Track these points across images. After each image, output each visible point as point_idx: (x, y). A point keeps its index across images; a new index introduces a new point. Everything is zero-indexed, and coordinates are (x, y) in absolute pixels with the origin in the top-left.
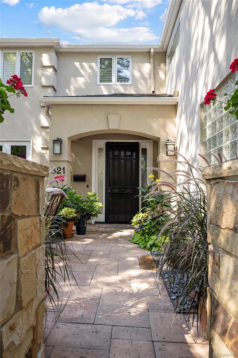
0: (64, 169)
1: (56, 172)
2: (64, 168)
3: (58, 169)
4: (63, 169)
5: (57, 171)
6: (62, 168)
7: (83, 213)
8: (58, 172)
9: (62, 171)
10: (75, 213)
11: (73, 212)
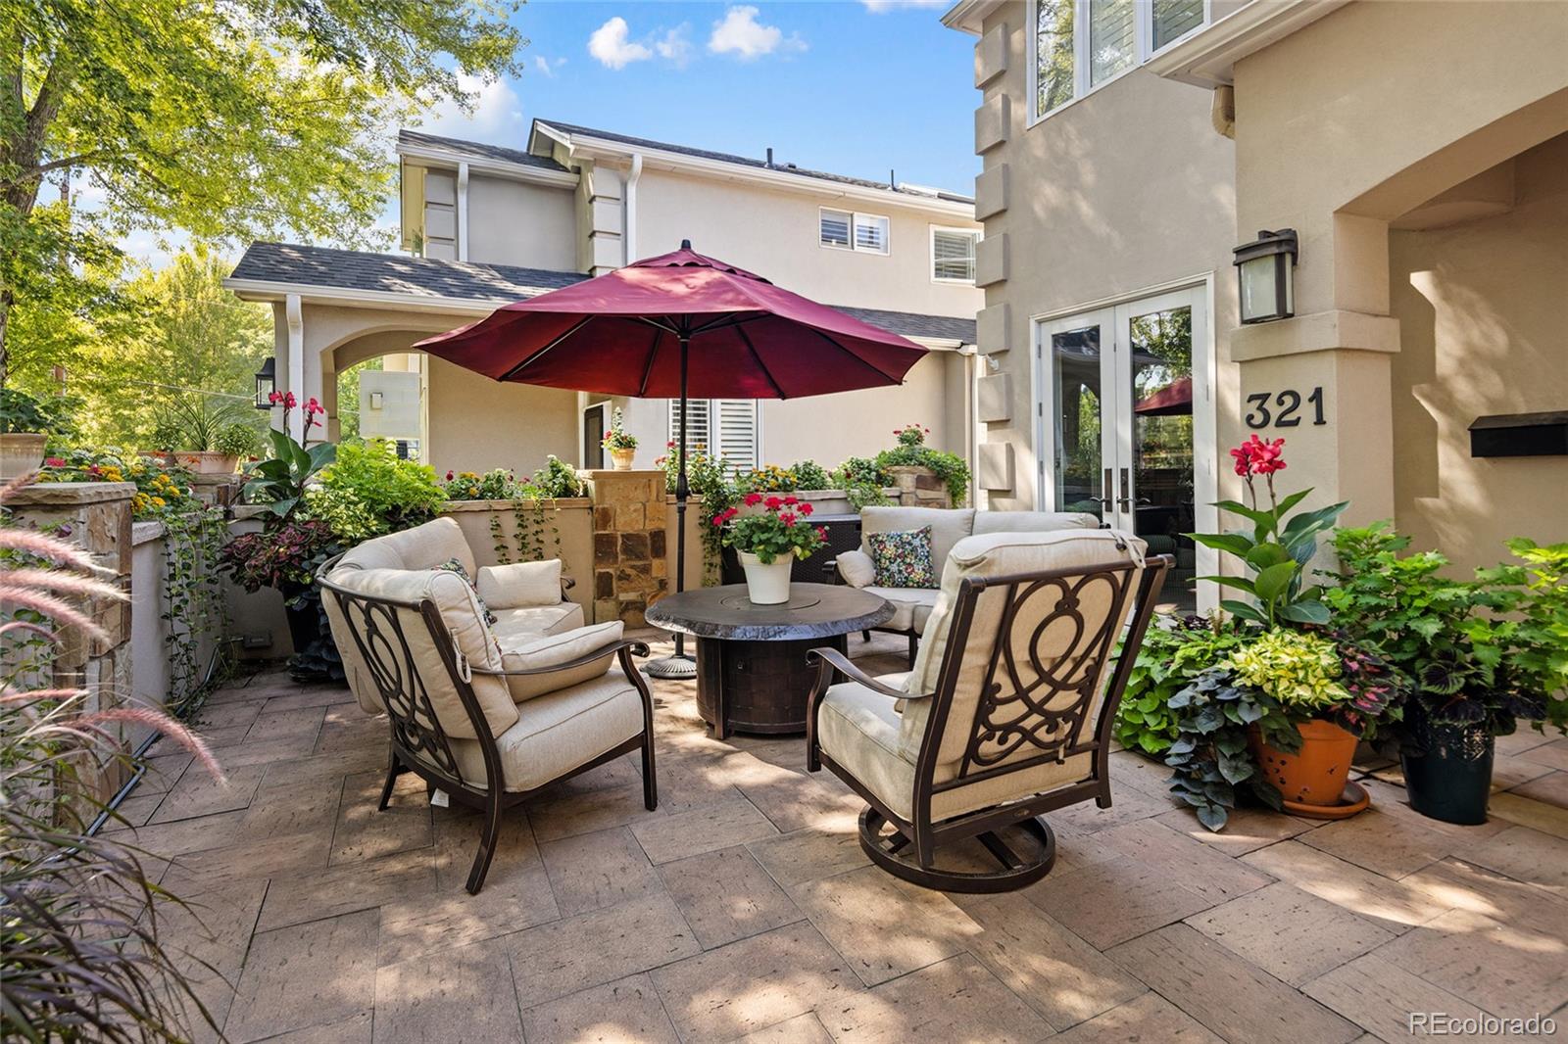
0: (1317, 396)
1: (1273, 420)
2: (1318, 392)
3: (1280, 402)
4: (1311, 400)
5: (1276, 412)
6: (1306, 394)
7: (1437, 677)
8: (1284, 419)
9: (1307, 411)
10: (1334, 679)
11: (1320, 673)
